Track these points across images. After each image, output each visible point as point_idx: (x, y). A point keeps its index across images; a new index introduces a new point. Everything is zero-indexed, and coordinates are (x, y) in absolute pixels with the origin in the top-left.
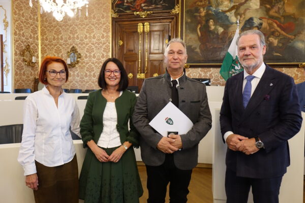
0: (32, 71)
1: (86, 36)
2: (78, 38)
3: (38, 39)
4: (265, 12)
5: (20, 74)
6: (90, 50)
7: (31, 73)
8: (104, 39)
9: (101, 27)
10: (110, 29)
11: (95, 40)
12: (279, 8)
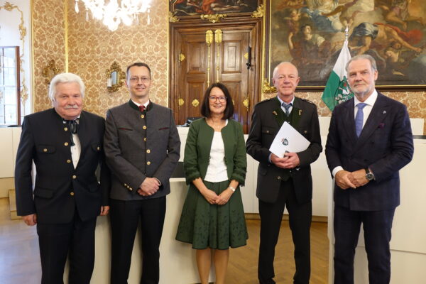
1: (133, 48)
2: (121, 51)
3: (64, 52)
4: (381, 16)
8: (159, 52)
9: (154, 36)
10: (166, 38)
11: (146, 53)
12: (400, 10)
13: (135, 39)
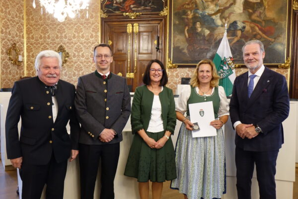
0: (18, 70)
1: (75, 35)
2: (66, 37)
3: (23, 37)
4: (248, 16)
5: (7, 73)
6: (78, 50)
7: (17, 72)
8: (93, 39)
9: (90, 27)
10: (98, 28)
11: (83, 39)
12: (260, 12)
13: (76, 29)
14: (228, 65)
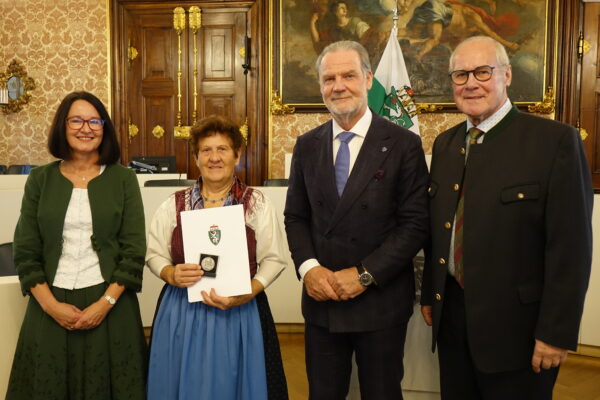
1: (47, 35)
2: (26, 40)
6: (57, 70)
8: (92, 44)
9: (84, 15)
10: (105, 19)
11: (69, 46)
13: (49, 20)
14: (402, 105)
